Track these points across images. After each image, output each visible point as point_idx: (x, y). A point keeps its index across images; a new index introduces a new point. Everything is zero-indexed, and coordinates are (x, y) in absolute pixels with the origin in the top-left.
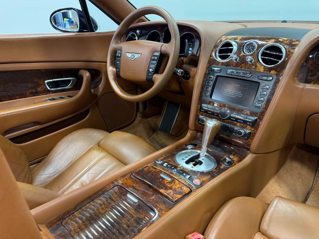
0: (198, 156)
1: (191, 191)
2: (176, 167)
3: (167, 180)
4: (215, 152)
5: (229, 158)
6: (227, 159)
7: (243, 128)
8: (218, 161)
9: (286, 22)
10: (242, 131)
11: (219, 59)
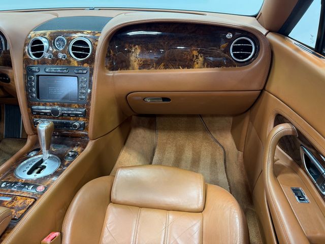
0: (42, 161)
1: (36, 200)
2: (16, 183)
3: (6, 201)
4: (59, 150)
5: (71, 152)
6: (70, 153)
7: (76, 120)
8: (62, 158)
9: (93, 9)
10: (77, 124)
11: (34, 57)
